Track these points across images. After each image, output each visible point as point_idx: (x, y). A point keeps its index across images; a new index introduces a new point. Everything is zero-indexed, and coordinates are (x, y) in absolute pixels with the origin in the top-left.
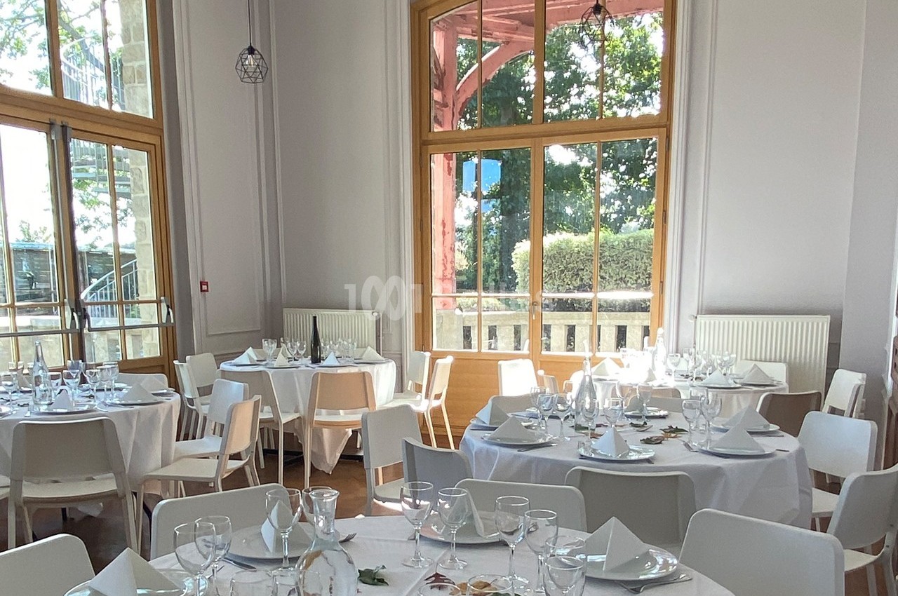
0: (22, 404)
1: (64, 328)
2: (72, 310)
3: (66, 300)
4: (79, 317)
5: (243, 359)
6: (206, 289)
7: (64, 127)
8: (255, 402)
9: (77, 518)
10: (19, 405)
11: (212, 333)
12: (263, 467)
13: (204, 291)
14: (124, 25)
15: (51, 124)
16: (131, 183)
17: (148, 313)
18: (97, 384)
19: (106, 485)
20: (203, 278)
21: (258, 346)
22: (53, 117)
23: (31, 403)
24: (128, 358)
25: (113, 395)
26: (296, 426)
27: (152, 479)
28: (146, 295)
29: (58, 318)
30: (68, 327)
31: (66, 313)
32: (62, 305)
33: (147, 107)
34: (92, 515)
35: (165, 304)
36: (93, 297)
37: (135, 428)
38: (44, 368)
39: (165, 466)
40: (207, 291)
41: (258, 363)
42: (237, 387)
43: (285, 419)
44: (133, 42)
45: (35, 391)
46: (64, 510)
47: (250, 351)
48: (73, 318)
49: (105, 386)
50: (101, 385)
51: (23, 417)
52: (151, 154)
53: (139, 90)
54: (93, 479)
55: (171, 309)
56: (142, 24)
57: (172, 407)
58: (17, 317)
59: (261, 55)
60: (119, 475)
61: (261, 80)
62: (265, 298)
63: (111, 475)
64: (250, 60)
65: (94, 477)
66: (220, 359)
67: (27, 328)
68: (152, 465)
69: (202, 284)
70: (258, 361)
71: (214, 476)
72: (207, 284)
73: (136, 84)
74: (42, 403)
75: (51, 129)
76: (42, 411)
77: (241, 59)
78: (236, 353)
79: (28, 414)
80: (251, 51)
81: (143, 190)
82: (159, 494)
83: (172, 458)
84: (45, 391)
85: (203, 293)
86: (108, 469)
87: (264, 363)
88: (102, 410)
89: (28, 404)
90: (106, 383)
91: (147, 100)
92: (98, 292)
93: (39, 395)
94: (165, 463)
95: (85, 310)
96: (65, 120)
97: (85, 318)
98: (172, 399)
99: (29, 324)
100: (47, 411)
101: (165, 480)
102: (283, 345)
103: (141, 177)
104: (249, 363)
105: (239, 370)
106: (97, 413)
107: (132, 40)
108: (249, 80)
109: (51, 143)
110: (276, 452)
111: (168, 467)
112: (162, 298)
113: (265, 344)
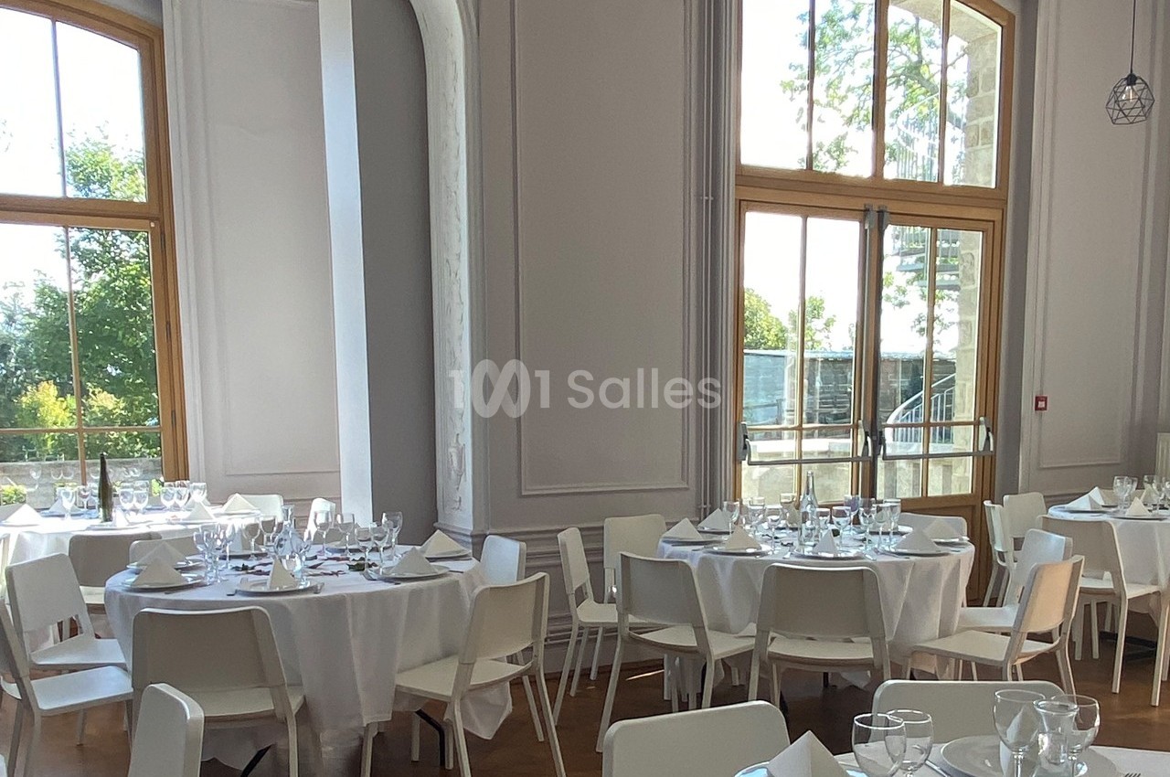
0: (785, 543)
1: (855, 456)
2: (867, 434)
3: (860, 422)
4: (872, 441)
5: (1082, 503)
6: (1044, 406)
7: (881, 213)
8: (1074, 564)
9: (840, 686)
10: (782, 544)
11: (1044, 466)
12: (1097, 657)
13: (1041, 409)
14: (971, 74)
15: (866, 211)
16: (960, 272)
17: (963, 439)
18: (871, 526)
19: (861, 650)
20: (1042, 391)
21: (1107, 485)
22: (868, 201)
23: (796, 543)
24: (929, 495)
25: (890, 540)
26: (1152, 602)
27: (922, 652)
28: (962, 415)
29: (850, 441)
30: (860, 454)
31: (859, 436)
32: (856, 427)
33: (990, 174)
34: (858, 685)
35: (984, 426)
36: (907, 417)
37: (907, 583)
38: (814, 502)
39: (945, 637)
40: (1045, 409)
41: (1103, 509)
42: (1057, 540)
43: (1132, 592)
44: (981, 94)
45: (801, 529)
46: (826, 675)
47: (1096, 494)
48: (866, 443)
49: (881, 529)
50: (875, 527)
51: (781, 559)
52: (987, 235)
53: (983, 154)
54: (852, 642)
55: (993, 433)
56: (995, 68)
57: (960, 561)
58: (804, 441)
59: (1146, 84)
60: (878, 641)
61: (1144, 118)
62: (1132, 418)
63: (868, 639)
64: (1129, 94)
65: (853, 639)
66: (1052, 501)
67: (826, 453)
68: (927, 633)
69: (1038, 399)
70: (1103, 506)
71: (1003, 659)
72: (1045, 399)
73: (980, 146)
74: (807, 543)
75: (865, 216)
76: (806, 554)
77: (1116, 93)
78: (1074, 494)
79: (788, 556)
80: (1131, 80)
81: (974, 280)
82: (933, 672)
83: (955, 629)
84: (812, 530)
85: (1038, 412)
86: (865, 632)
87: (1113, 509)
88: (870, 558)
89: (792, 544)
90: (882, 524)
91: (990, 165)
92: (914, 410)
93: (804, 532)
94: (945, 633)
95: (881, 433)
96: (882, 203)
97: (880, 444)
98: (963, 551)
99: (826, 449)
100: (811, 554)
101: (944, 657)
102: (1147, 486)
103: (972, 264)
104: (1089, 509)
105: (1072, 519)
106: (864, 561)
107: (980, 91)
108: (1125, 120)
109: (864, 233)
110: (1115, 636)
111: (947, 639)
112: (982, 419)
113: (1117, 482)
